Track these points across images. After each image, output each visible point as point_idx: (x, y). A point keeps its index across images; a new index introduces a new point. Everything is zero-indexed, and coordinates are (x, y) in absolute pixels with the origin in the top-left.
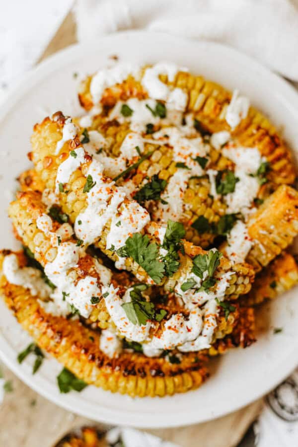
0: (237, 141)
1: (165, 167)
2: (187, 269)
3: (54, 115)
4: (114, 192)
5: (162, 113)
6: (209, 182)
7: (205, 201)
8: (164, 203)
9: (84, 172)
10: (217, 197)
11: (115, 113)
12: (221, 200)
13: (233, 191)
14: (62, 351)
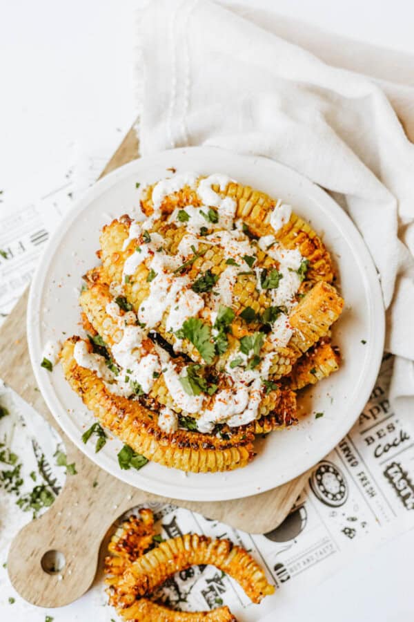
0: (281, 244)
1: (217, 263)
2: (235, 348)
3: (121, 218)
4: (173, 281)
5: (214, 219)
6: (256, 278)
7: (252, 294)
8: (216, 294)
9: (147, 265)
10: (263, 291)
11: (173, 218)
12: (267, 295)
13: (276, 286)
14: (124, 427)
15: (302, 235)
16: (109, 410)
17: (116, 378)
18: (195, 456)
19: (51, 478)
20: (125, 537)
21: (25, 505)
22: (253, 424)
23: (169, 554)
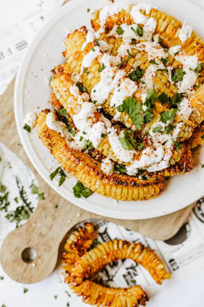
0: (184, 52)
1: (144, 62)
2: (157, 119)
3: (81, 28)
4: (117, 72)
5: (140, 33)
6: (168, 74)
7: (166, 84)
8: (143, 83)
9: (99, 60)
10: (172, 83)
11: (113, 32)
12: (174, 85)
13: (181, 79)
14: (79, 170)
15: (199, 45)
16: (69, 159)
17: (73, 138)
18: (125, 190)
19: (28, 202)
20: (76, 241)
21: (11, 218)
22: (164, 170)
23: (104, 252)
